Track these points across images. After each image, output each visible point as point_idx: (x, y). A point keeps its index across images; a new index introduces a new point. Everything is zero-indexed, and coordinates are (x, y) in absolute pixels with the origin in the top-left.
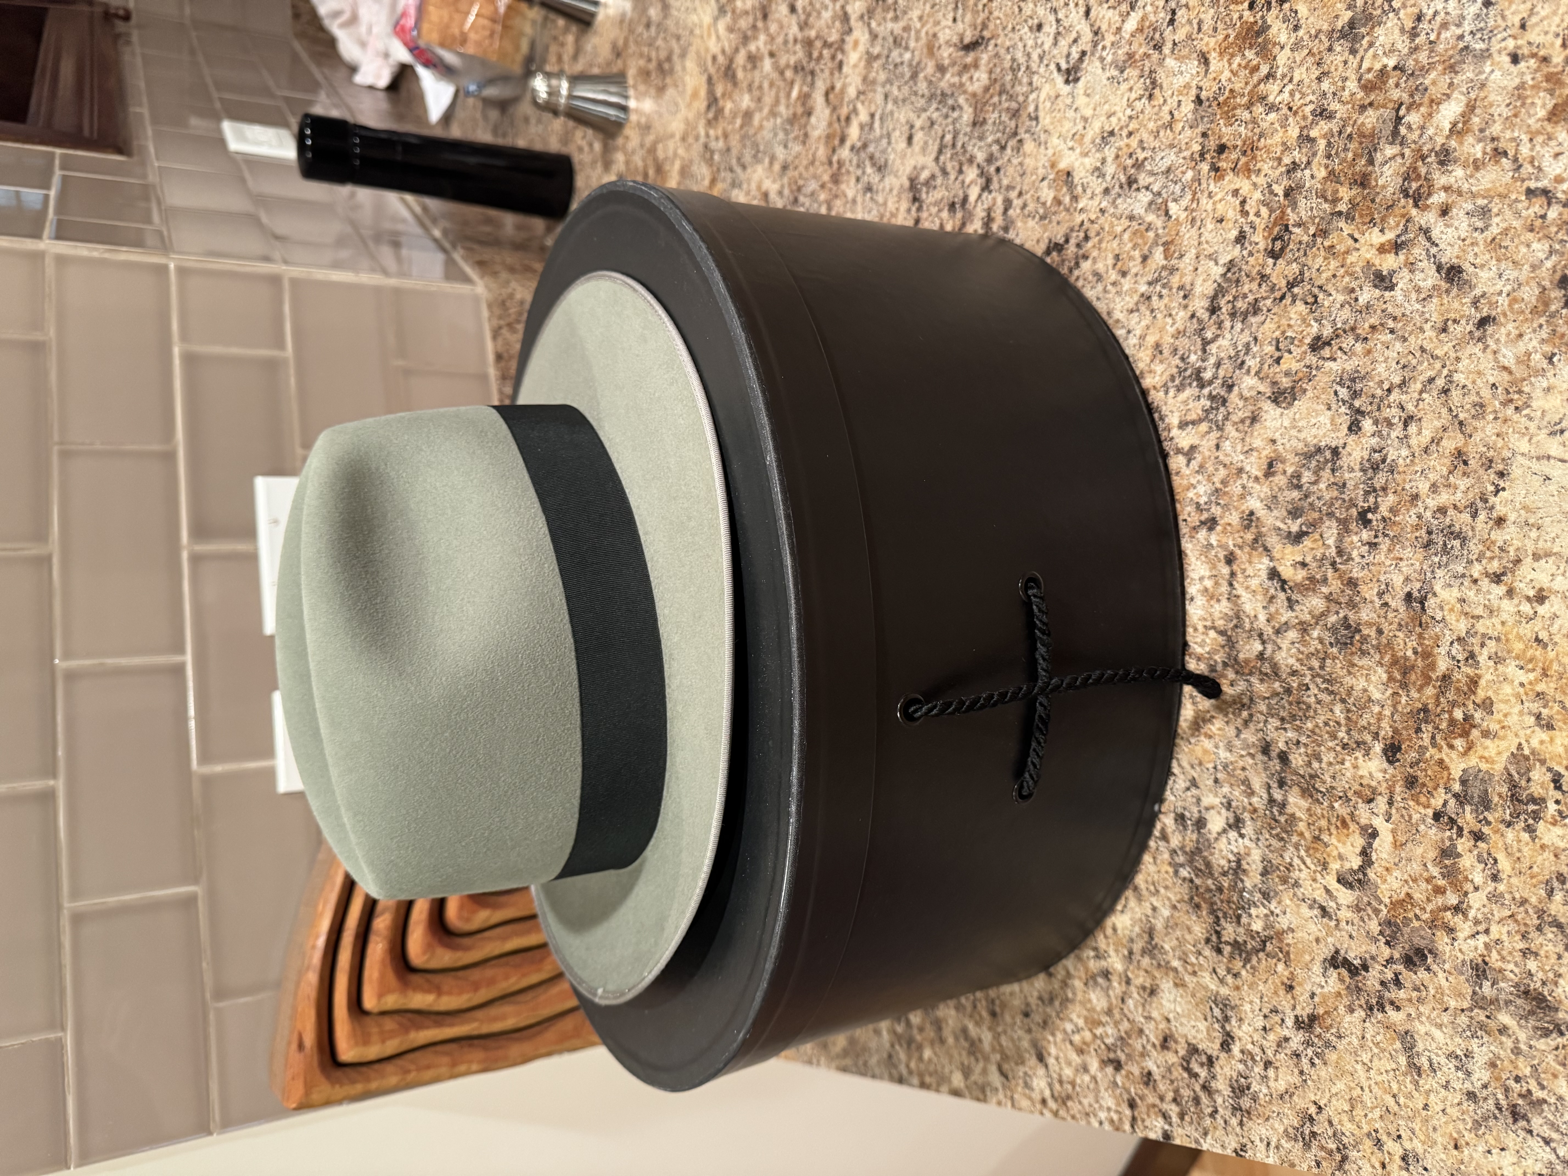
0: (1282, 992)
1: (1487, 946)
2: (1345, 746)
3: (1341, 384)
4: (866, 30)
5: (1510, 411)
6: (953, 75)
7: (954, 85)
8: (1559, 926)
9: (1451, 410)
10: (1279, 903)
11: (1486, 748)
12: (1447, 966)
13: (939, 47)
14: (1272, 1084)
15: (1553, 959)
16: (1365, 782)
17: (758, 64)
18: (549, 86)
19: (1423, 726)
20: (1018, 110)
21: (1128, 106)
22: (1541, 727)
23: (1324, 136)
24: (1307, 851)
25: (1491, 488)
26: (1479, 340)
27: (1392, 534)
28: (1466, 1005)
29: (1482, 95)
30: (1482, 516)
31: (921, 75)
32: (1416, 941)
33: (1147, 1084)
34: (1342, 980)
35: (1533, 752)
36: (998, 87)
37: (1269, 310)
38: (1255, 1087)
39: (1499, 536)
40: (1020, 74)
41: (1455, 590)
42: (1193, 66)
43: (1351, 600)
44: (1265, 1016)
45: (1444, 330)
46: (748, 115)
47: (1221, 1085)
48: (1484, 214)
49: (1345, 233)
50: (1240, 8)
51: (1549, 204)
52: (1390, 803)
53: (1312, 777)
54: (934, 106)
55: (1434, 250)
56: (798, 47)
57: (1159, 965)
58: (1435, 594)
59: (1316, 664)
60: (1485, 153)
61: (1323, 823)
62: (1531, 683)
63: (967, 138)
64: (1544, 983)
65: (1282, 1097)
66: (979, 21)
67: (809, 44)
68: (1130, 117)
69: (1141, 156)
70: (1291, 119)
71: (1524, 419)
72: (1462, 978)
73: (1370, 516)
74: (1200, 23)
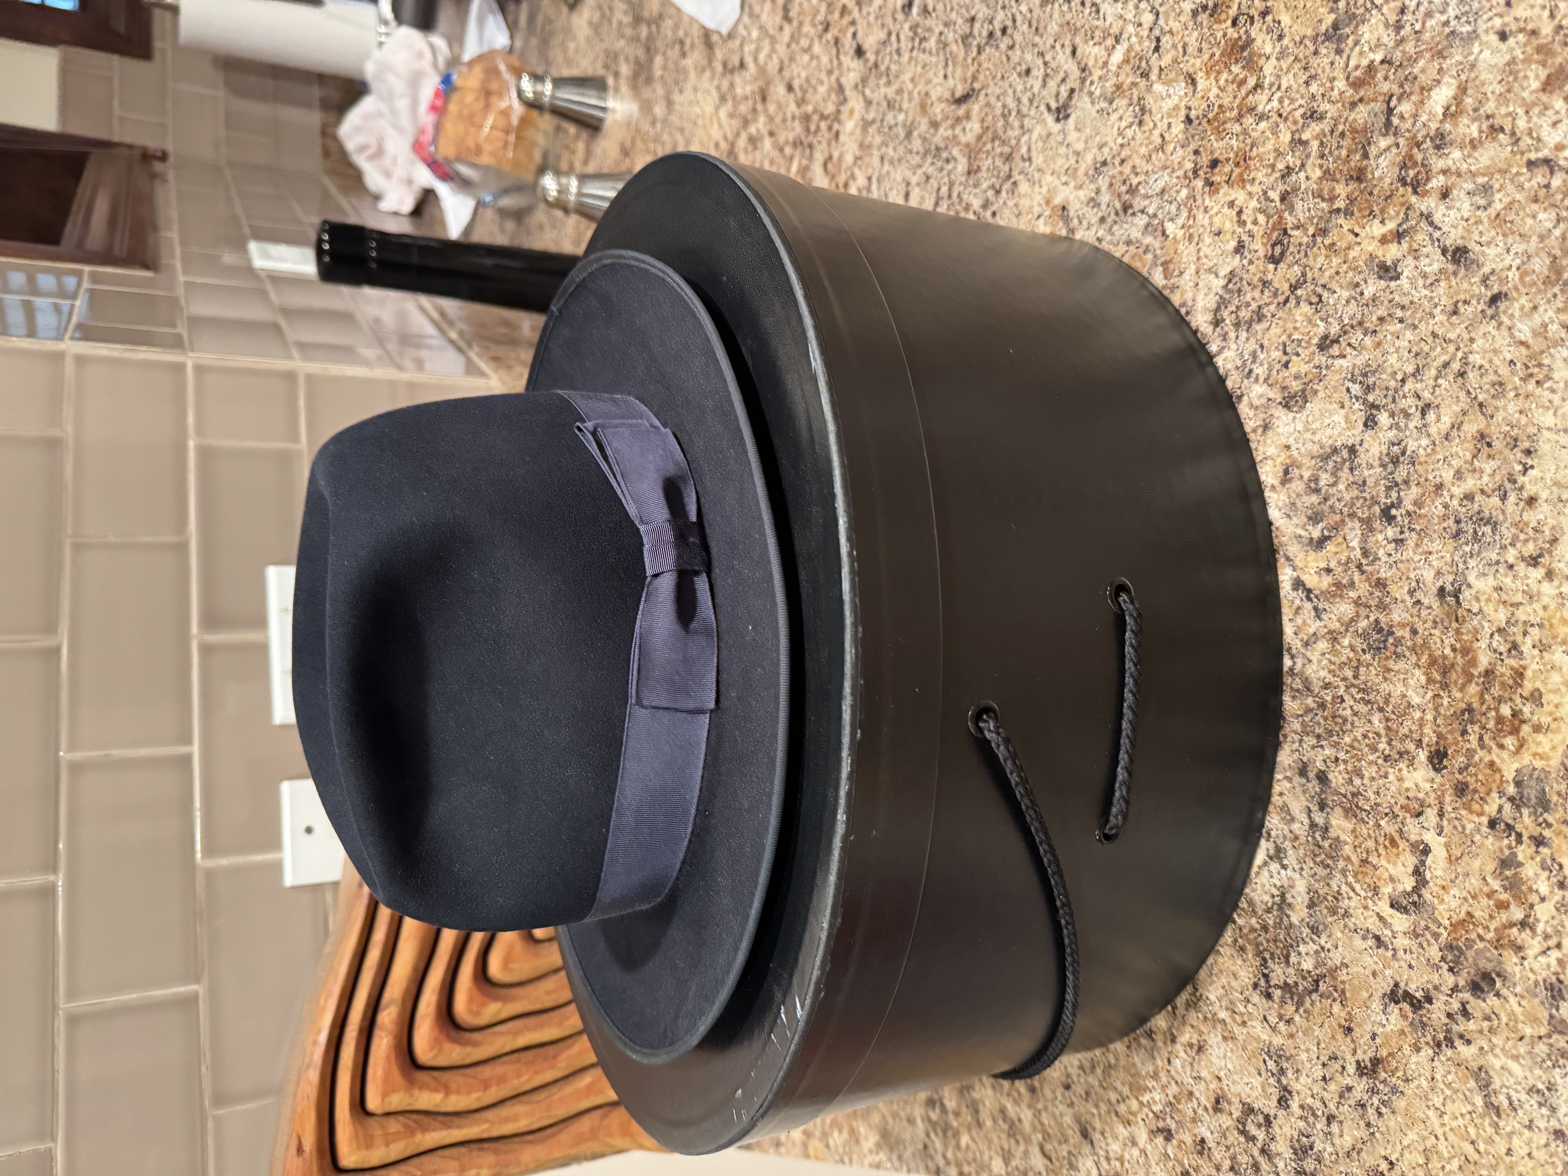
0: (1340, 1036)
1: (1560, 962)
2: (1386, 758)
3: (1353, 380)
4: (861, 99)
5: (1531, 386)
6: (946, 130)
7: (948, 138)
9: (1469, 392)
10: (1329, 936)
11: (1539, 744)
12: (1518, 989)
13: (932, 104)
14: (1337, 1141)
16: (1411, 794)
17: (759, 145)
18: (559, 184)
19: (1469, 727)
20: (1011, 154)
21: (1120, 134)
23: (1317, 137)
24: (1355, 876)
25: (1519, 468)
26: (1492, 318)
27: (1418, 528)
28: (1543, 1031)
29: (1473, 75)
30: (1512, 498)
31: (916, 134)
32: (1483, 964)
33: (1201, 1153)
34: (1405, 1017)
36: (990, 134)
37: (1273, 316)
38: (1318, 1146)
39: (1532, 517)
40: (1011, 119)
41: (1491, 578)
42: (1181, 88)
43: (1381, 601)
44: (1324, 1065)
45: (1455, 312)
47: (1281, 1147)
48: (1486, 191)
49: (1346, 228)
50: (1224, 26)
51: (1552, 173)
52: (1441, 815)
53: (1354, 795)
54: (929, 161)
55: (1437, 234)
56: (797, 124)
57: (1206, 1018)
58: (1469, 586)
59: (1349, 674)
60: (1481, 131)
61: (1371, 844)
63: (962, 188)
65: (1348, 1155)
66: (969, 74)
67: (806, 118)
68: (1122, 145)
69: (1135, 181)
70: (1281, 126)
71: (1546, 393)
72: (1536, 1001)
73: (1394, 512)
74: (1184, 47)
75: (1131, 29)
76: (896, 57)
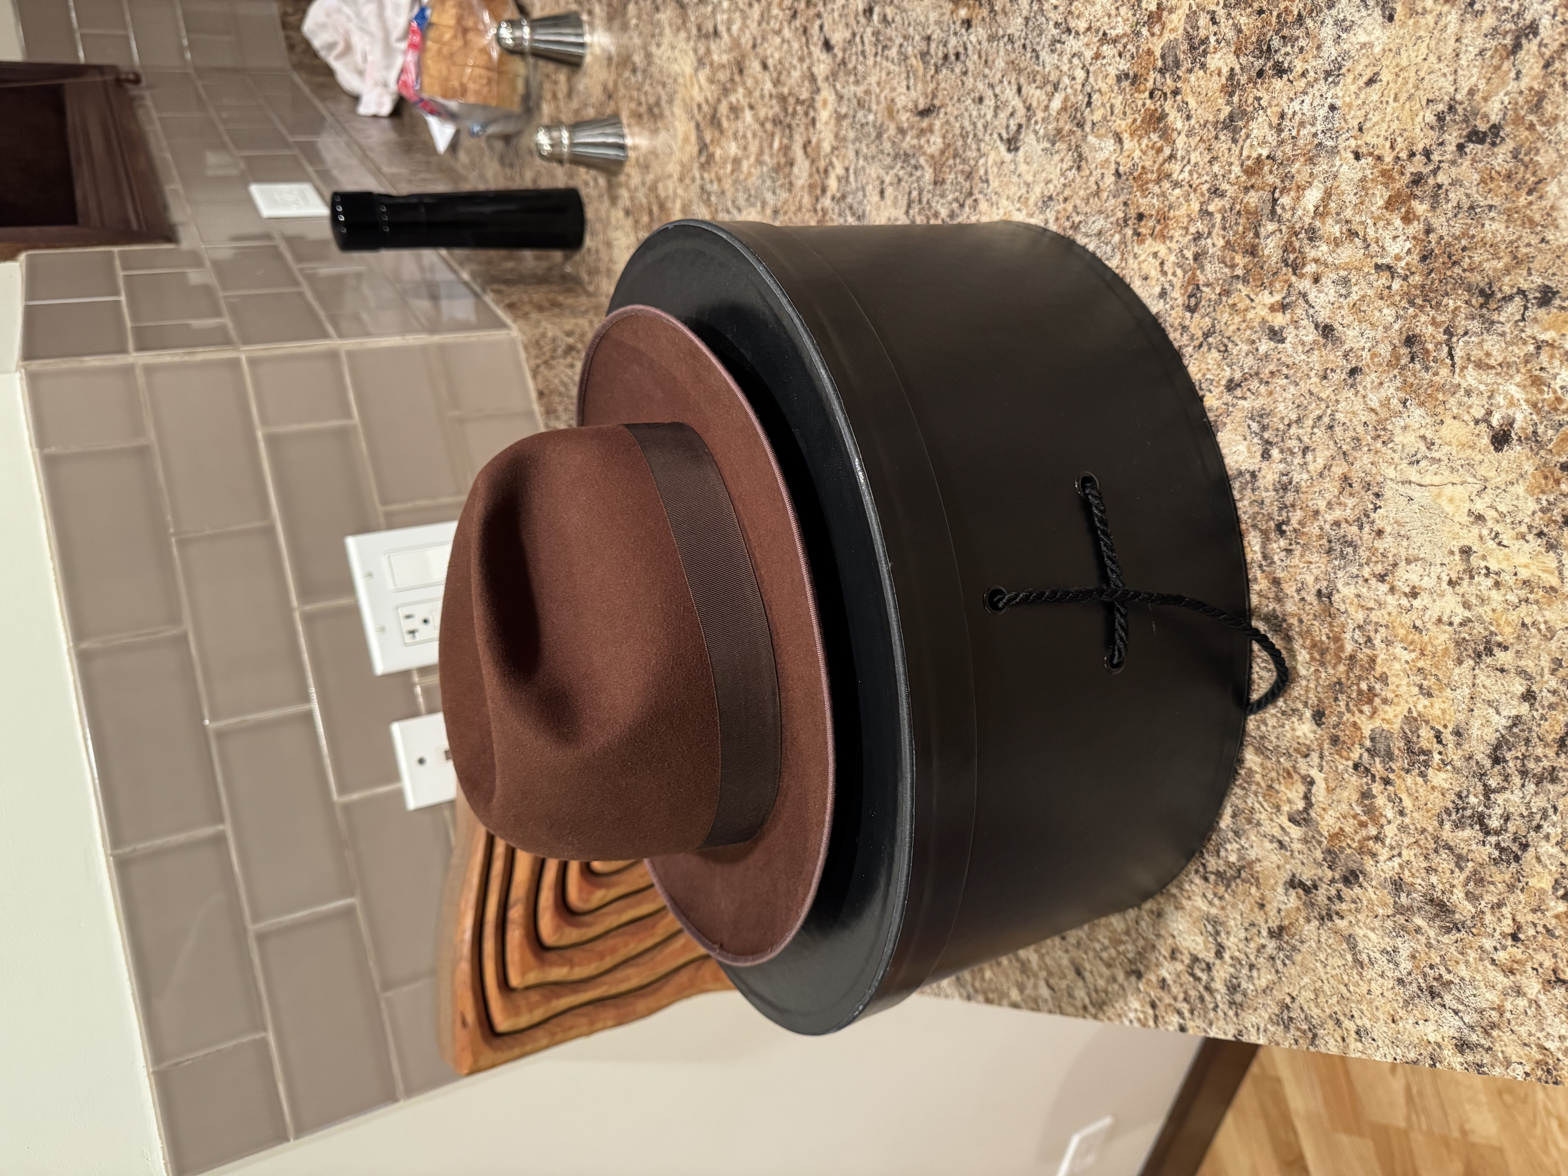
0: (1256, 910)
1: (1400, 865)
2: (1283, 713)
3: (1252, 418)
4: (833, 92)
5: (1379, 445)
6: (912, 138)
7: (914, 147)
8: (1450, 848)
9: (1336, 443)
10: (1247, 839)
11: (1386, 712)
12: (1374, 883)
13: (898, 112)
14: (1256, 982)
15: (1448, 874)
16: (1301, 741)
17: (740, 115)
18: (551, 139)
19: (1339, 695)
20: (971, 173)
21: (1062, 175)
22: (1424, 694)
23: (1220, 211)
24: (1264, 797)
25: (1371, 506)
26: (1352, 386)
27: (1302, 542)
28: (1390, 912)
29: (1335, 184)
30: (1367, 528)
31: (885, 136)
32: (1351, 864)
33: (1163, 988)
34: (1300, 898)
35: (1419, 715)
36: (951, 150)
37: (1191, 356)
38: (1244, 985)
39: (1380, 545)
40: (969, 140)
41: (1353, 587)
42: (1110, 144)
43: (1276, 595)
44: (1246, 929)
45: (1325, 377)
46: (737, 162)
47: (1219, 985)
48: (1346, 283)
49: (1244, 294)
50: (1143, 96)
51: (1393, 278)
52: (1321, 757)
54: (899, 165)
55: (1311, 311)
56: (774, 102)
58: (1338, 591)
60: (1342, 233)
61: (1274, 774)
62: (1413, 661)
63: (930, 196)
64: (1443, 893)
65: (1264, 991)
66: (929, 90)
67: (783, 99)
68: (1064, 185)
69: (1077, 219)
70: (1192, 195)
71: (1389, 451)
72: (1386, 891)
73: (1284, 527)
74: (1112, 107)
75: (1066, 80)
76: (861, 58)
